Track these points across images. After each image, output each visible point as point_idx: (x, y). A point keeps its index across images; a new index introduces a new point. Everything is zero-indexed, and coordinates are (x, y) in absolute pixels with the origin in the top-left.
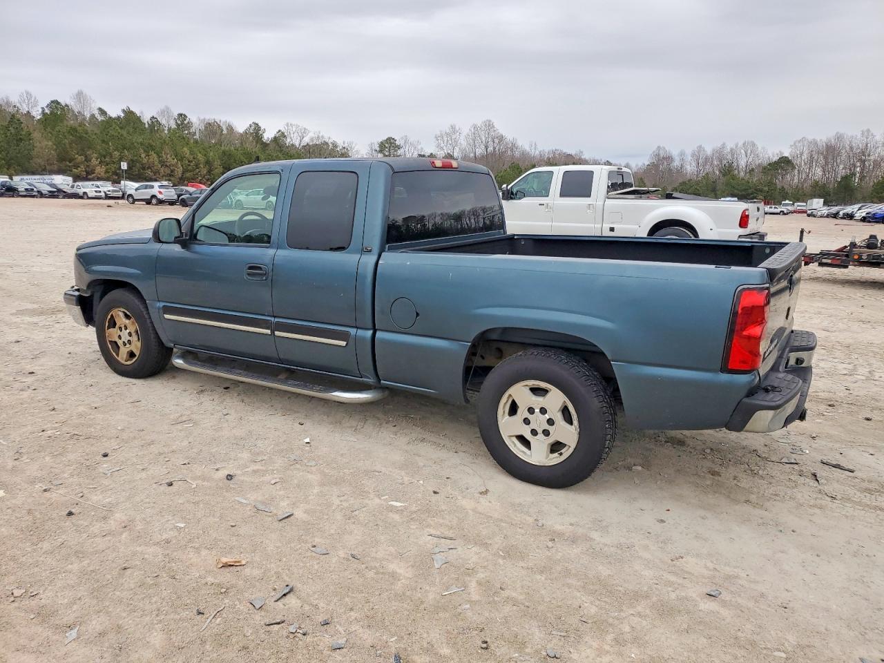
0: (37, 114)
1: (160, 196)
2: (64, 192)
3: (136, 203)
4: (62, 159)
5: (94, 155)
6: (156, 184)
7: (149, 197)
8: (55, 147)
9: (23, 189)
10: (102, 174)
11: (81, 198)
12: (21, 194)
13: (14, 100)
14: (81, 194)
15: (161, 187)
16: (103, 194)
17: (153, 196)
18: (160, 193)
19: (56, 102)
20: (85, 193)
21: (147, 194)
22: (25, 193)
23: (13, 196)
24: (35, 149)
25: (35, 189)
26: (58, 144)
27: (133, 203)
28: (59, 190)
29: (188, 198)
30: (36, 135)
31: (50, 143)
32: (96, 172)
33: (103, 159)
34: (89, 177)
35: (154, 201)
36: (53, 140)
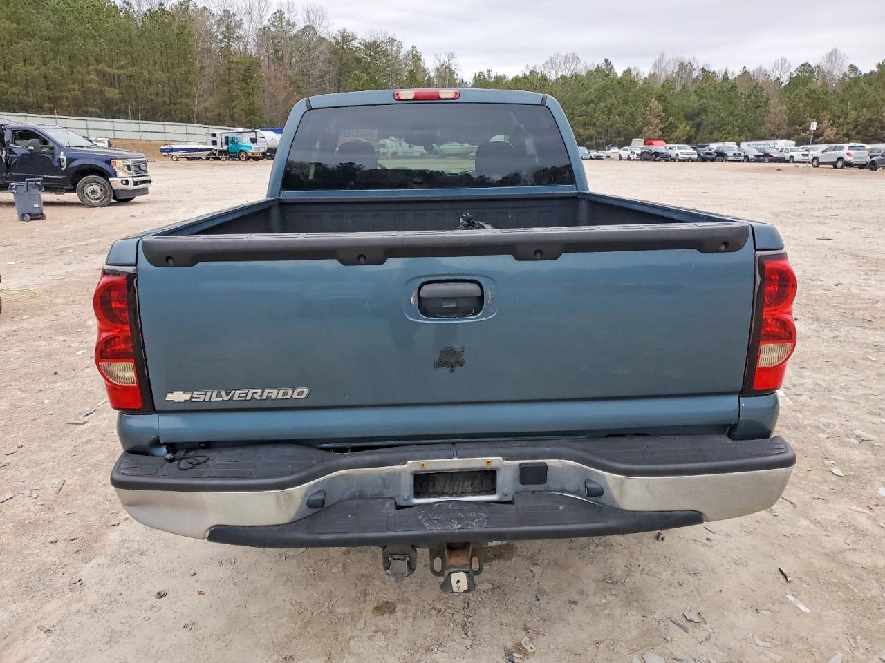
0: (785, 80)
1: (848, 159)
2: (771, 156)
3: (820, 166)
4: (792, 123)
5: (828, 116)
6: (846, 146)
7: (835, 160)
8: (788, 111)
9: (732, 154)
10: (832, 136)
11: (787, 162)
12: (729, 158)
13: (768, 67)
14: (787, 158)
15: (850, 148)
16: (810, 158)
17: (840, 159)
18: (849, 154)
19: (808, 65)
20: (792, 157)
21: (833, 155)
22: (732, 158)
23: (722, 161)
24: (770, 115)
25: (743, 154)
26: (791, 108)
27: (817, 166)
28: (766, 155)
29: (879, 160)
30: (773, 101)
31: (785, 108)
32: (825, 135)
33: (837, 120)
34: (817, 140)
35: (840, 164)
36: (789, 105)
